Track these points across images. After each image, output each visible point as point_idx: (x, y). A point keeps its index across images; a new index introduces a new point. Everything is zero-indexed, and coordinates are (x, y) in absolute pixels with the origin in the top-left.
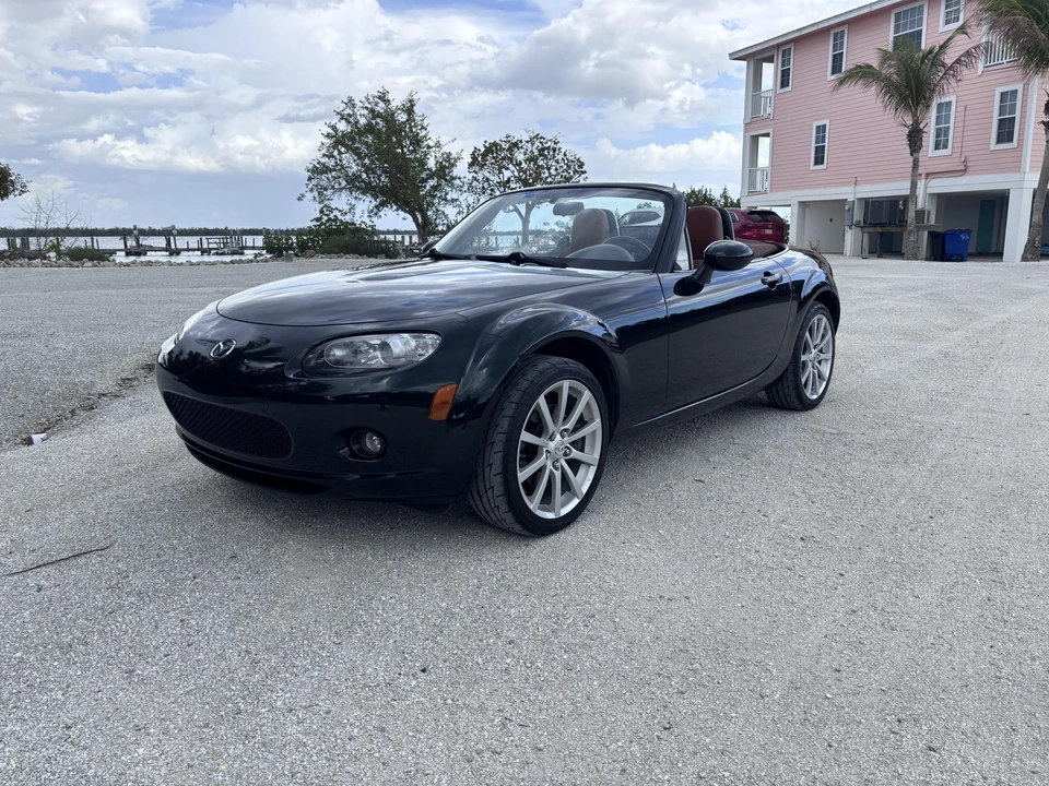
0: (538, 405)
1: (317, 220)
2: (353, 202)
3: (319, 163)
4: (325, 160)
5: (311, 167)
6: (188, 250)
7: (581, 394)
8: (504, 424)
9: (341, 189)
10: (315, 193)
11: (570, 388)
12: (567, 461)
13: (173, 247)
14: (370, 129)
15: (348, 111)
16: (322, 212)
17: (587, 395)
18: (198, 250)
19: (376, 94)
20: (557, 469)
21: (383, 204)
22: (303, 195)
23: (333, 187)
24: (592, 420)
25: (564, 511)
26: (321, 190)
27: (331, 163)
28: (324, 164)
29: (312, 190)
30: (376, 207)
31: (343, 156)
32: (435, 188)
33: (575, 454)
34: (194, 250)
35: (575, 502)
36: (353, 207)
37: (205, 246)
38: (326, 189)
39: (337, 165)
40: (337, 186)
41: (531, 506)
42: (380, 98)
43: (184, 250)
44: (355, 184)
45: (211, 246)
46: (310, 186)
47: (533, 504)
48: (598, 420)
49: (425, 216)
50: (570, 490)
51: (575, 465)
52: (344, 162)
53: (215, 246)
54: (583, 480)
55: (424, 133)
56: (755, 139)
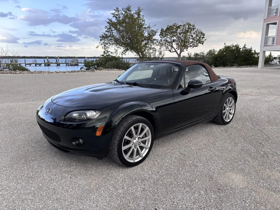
0: (131, 129)
1: (103, 55)
2: (117, 49)
3: (104, 34)
4: (107, 33)
5: (101, 36)
6: (62, 63)
7: (146, 128)
8: (120, 133)
9: (112, 44)
10: (103, 45)
11: (142, 125)
12: (139, 146)
13: (58, 62)
14: (124, 21)
15: (116, 13)
16: (104, 52)
17: (147, 128)
18: (65, 63)
19: (126, 8)
20: (135, 148)
21: (127, 50)
22: (98, 46)
23: (109, 43)
24: (149, 135)
25: (136, 161)
26: (105, 44)
27: (109, 34)
28: (107, 34)
29: (102, 44)
30: (124, 51)
31: (113, 31)
32: (146, 44)
33: (142, 145)
34: (64, 63)
35: (141, 158)
36: (116, 51)
37: (67, 62)
38: (107, 44)
39: (111, 35)
40: (111, 43)
41: (126, 158)
42: (127, 9)
43: (61, 63)
44: (117, 42)
45: (69, 62)
46: (101, 43)
47: (126, 157)
48: (150, 136)
49: (143, 54)
50: (139, 155)
51: (142, 148)
52: (114, 34)
53: (70, 62)
54: (144, 153)
55: (144, 22)
56: (268, 25)
